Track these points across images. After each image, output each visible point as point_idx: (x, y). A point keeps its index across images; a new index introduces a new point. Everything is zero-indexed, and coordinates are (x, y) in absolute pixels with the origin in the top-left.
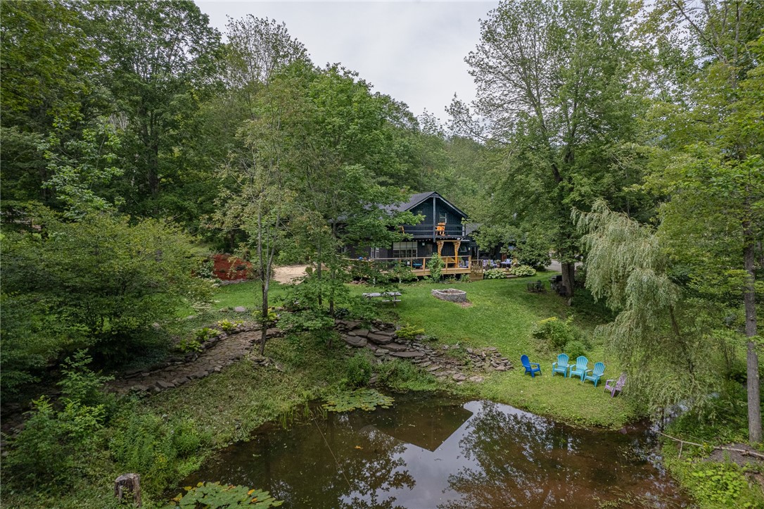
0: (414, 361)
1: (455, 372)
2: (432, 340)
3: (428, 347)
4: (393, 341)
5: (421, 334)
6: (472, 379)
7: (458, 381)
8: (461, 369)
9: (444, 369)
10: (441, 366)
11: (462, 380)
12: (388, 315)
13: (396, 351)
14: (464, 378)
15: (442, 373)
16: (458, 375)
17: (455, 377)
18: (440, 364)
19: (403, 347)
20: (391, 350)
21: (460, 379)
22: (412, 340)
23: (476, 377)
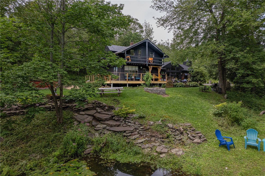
0: (125, 134)
1: (158, 144)
2: (141, 118)
3: (137, 123)
4: (112, 118)
5: (132, 113)
6: (174, 151)
7: (161, 153)
8: (163, 142)
9: (149, 142)
10: (147, 138)
11: (164, 153)
12: (113, 101)
13: (111, 126)
14: (166, 150)
15: (147, 145)
16: (161, 147)
17: (158, 150)
18: (146, 136)
19: (118, 123)
20: (108, 125)
21: (162, 151)
22: (125, 118)
23: (177, 150)
